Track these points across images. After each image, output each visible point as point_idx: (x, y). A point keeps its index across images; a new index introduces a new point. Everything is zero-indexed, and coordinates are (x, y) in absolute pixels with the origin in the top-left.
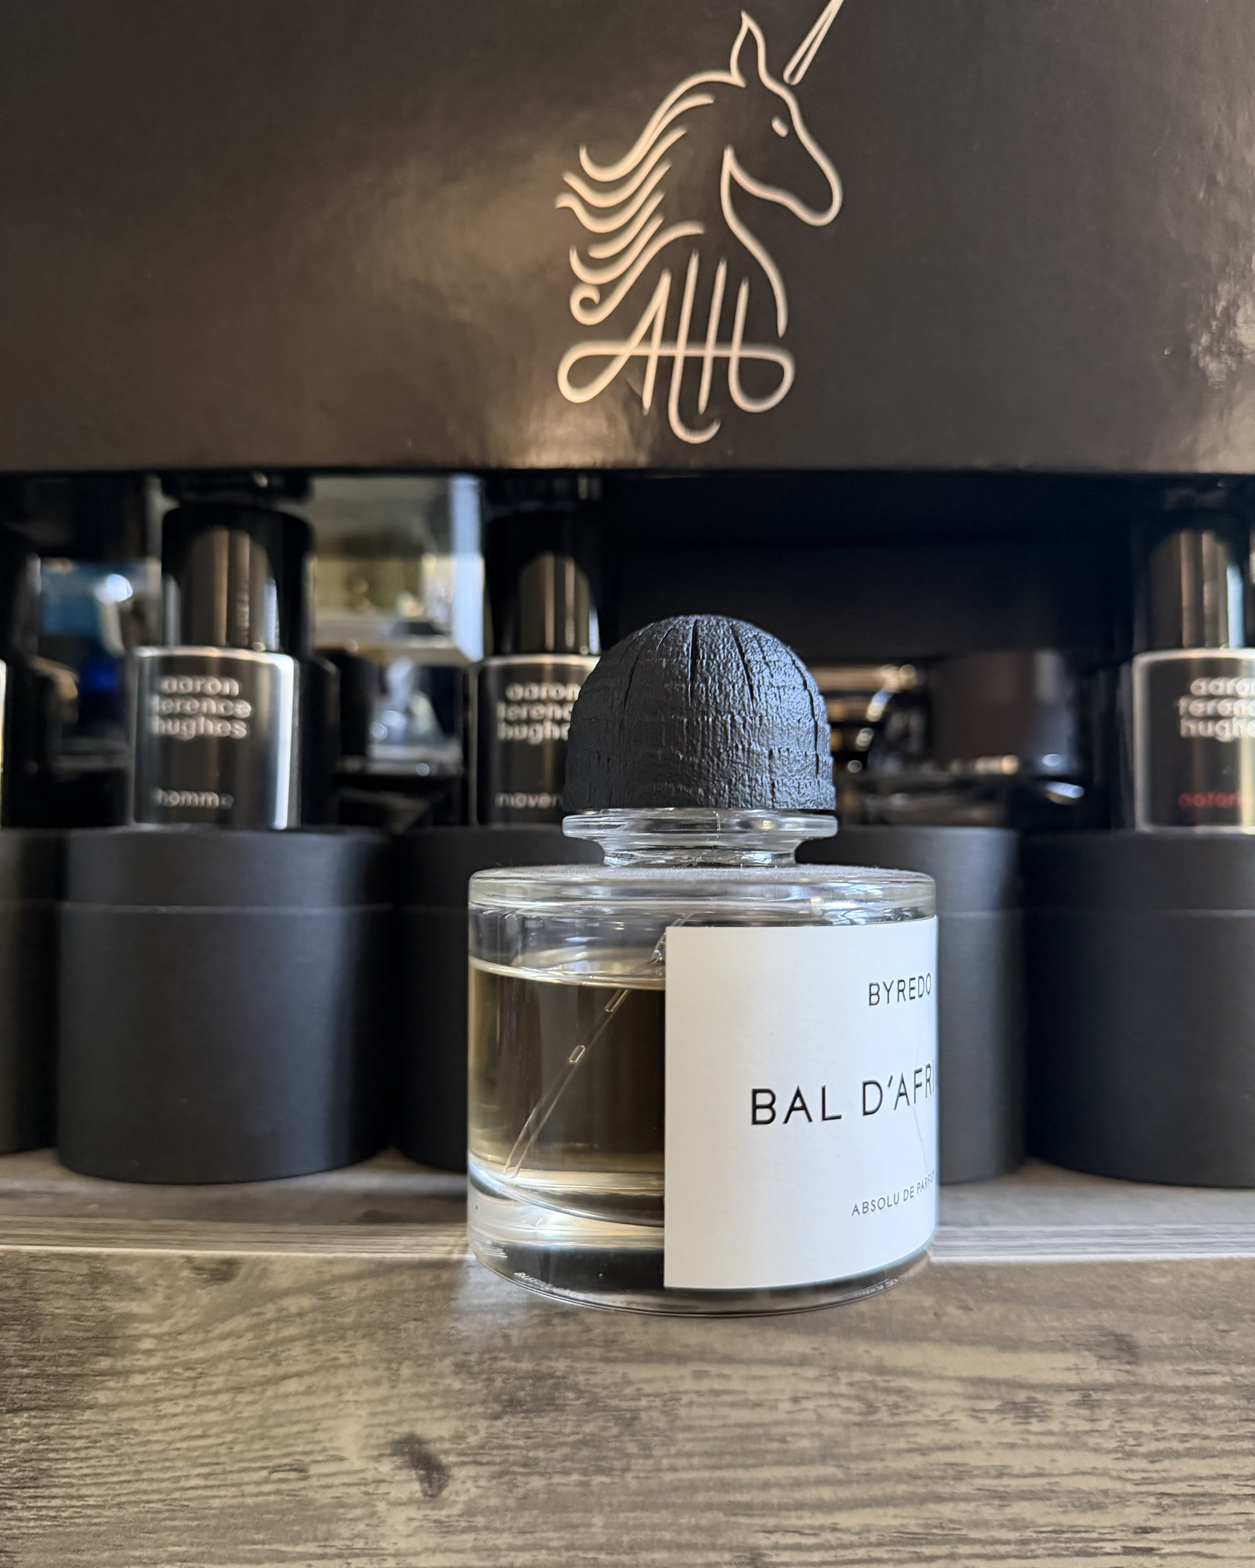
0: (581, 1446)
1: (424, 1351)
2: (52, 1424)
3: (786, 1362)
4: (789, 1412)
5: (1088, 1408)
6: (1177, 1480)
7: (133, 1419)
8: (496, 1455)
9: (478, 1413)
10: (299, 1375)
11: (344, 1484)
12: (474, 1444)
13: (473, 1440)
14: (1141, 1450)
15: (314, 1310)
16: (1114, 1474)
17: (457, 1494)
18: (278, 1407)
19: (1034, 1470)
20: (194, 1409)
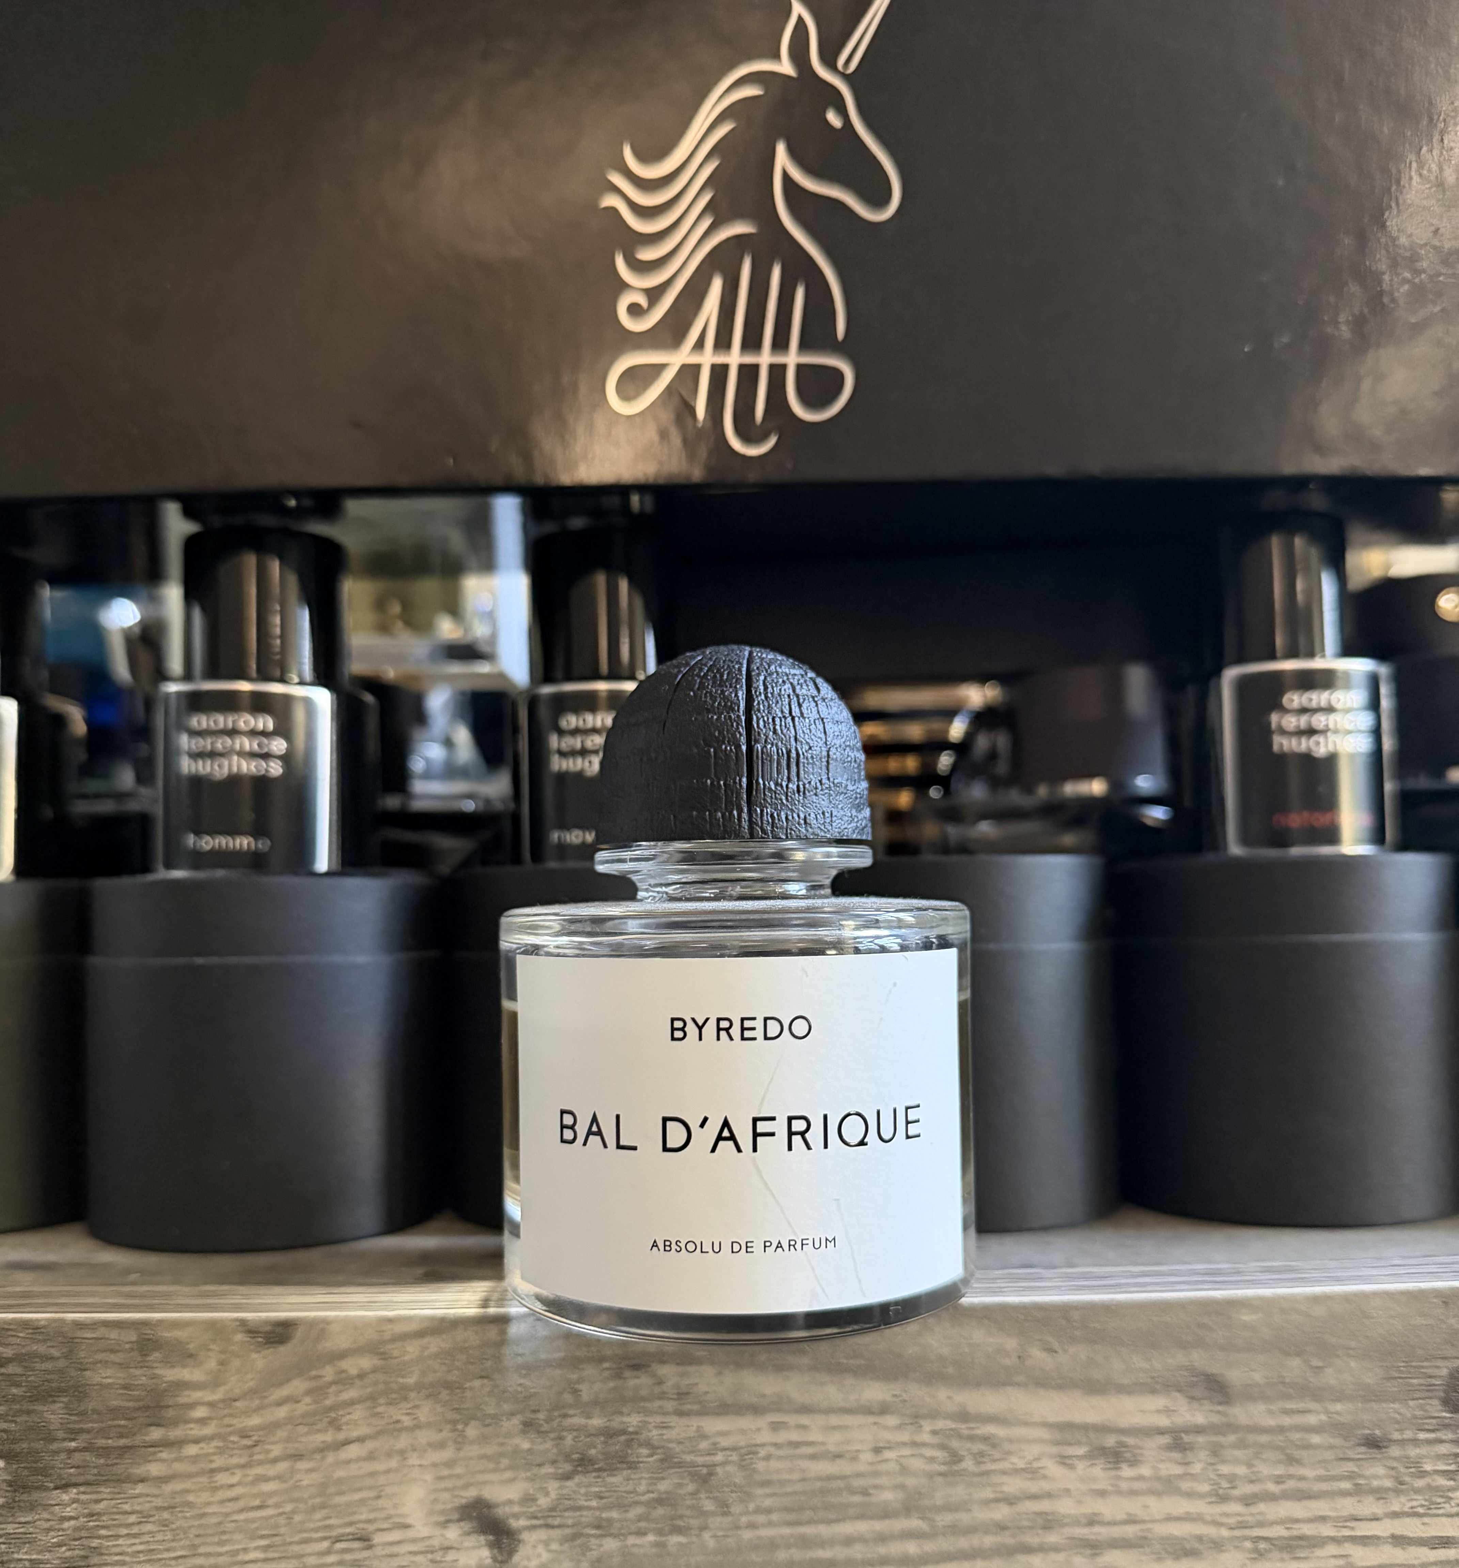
0: (656, 1505)
1: (491, 1410)
2: (103, 1500)
3: (866, 1410)
4: (871, 1464)
5: (1181, 1451)
6: (1273, 1523)
7: (187, 1491)
8: (569, 1517)
9: (548, 1474)
10: (361, 1440)
11: (410, 1553)
12: (545, 1506)
13: (544, 1502)
14: (1236, 1493)
15: (374, 1371)
16: (1208, 1518)
17: (528, 1559)
18: (340, 1473)
19: (1125, 1517)
20: (250, 1478)
